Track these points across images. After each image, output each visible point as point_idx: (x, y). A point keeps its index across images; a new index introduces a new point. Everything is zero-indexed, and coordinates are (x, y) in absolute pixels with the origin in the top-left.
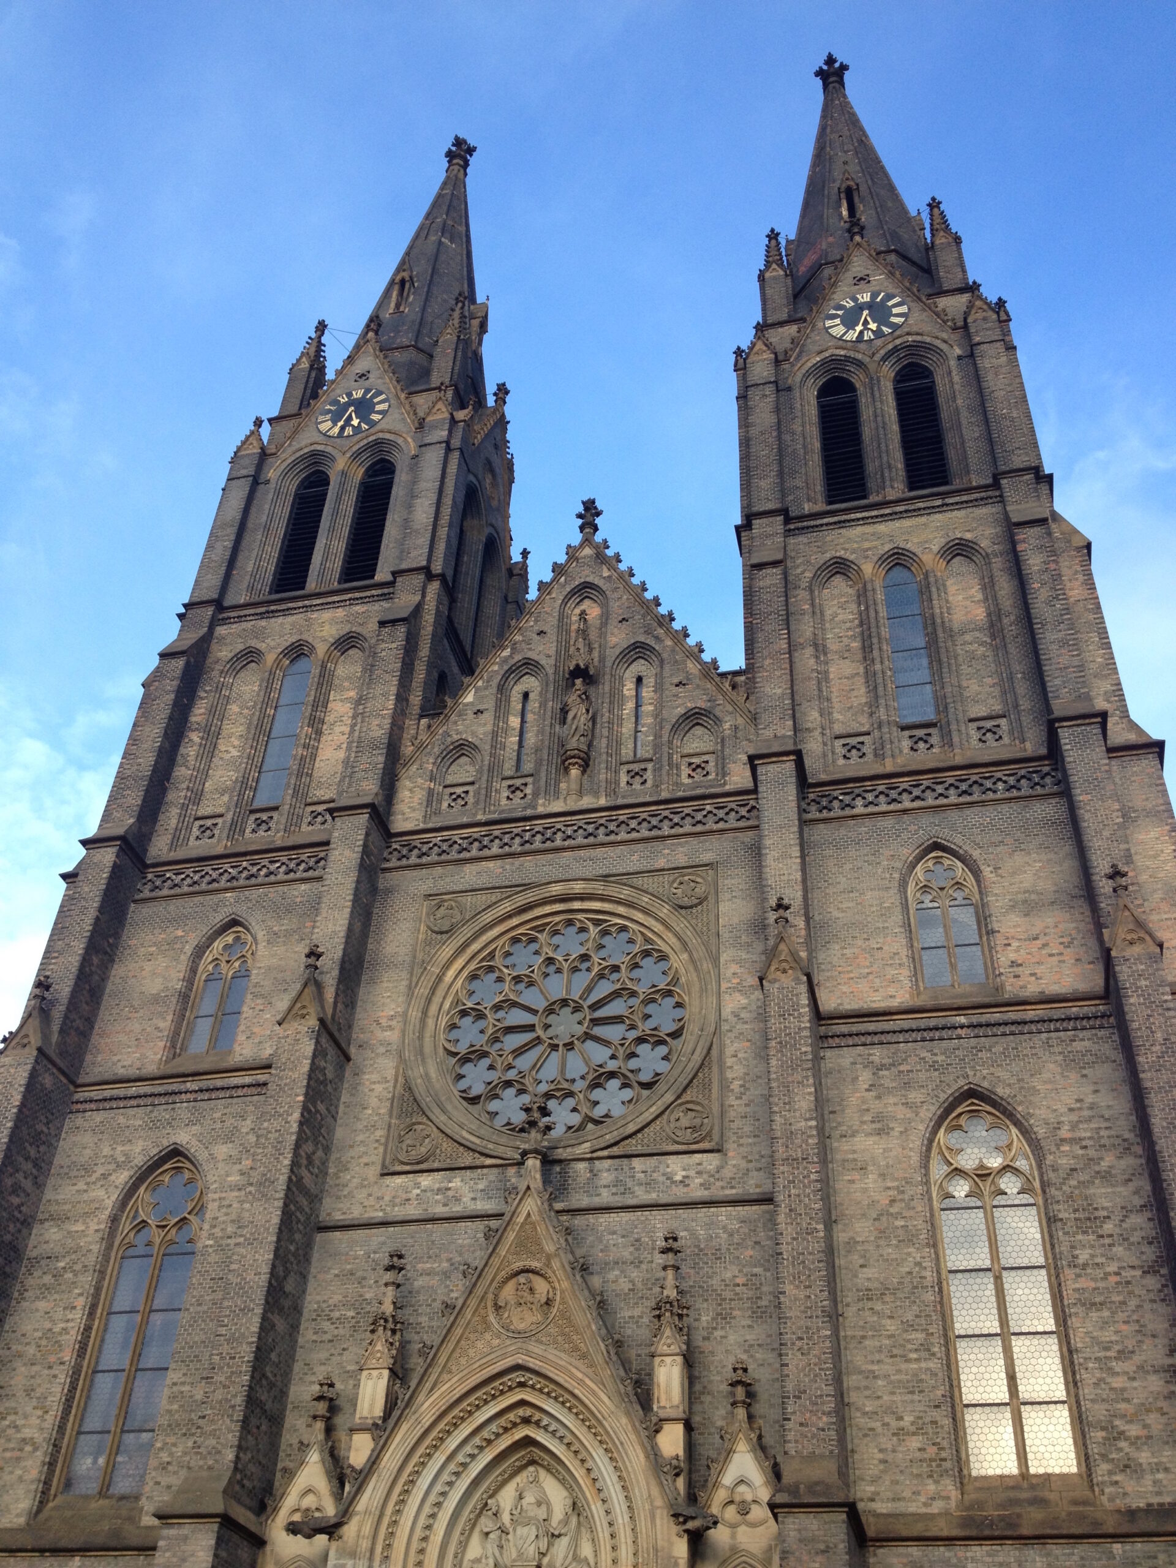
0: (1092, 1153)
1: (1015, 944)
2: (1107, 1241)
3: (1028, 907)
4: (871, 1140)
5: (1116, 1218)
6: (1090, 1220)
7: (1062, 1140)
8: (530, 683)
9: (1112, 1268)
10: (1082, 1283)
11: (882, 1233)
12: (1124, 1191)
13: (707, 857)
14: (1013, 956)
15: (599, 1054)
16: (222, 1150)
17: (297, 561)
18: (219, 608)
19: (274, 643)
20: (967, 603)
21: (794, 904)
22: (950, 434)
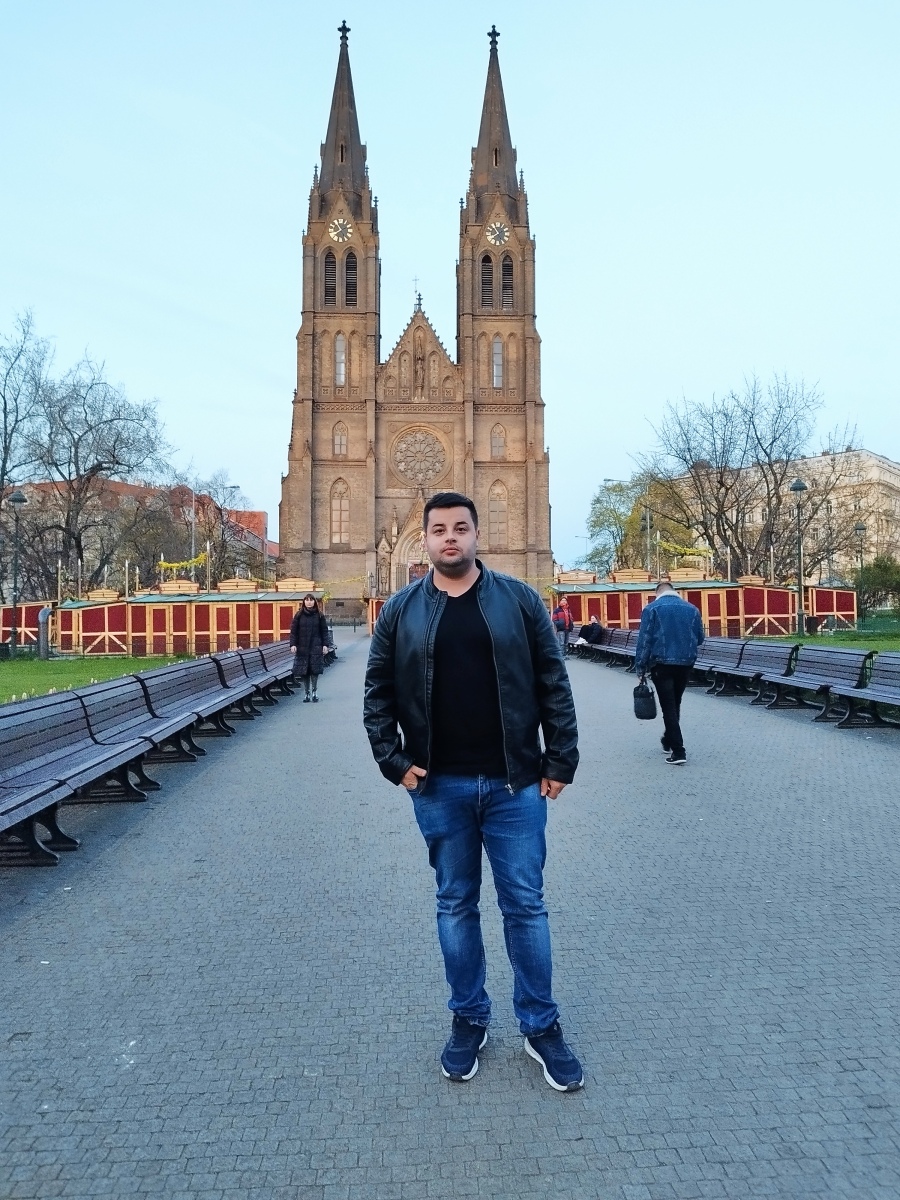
0: (517, 492)
1: (510, 449)
2: (516, 509)
3: (514, 441)
4: (480, 488)
5: (518, 505)
6: (514, 505)
7: (513, 490)
8: (405, 357)
9: (516, 513)
10: (512, 515)
12: (520, 500)
13: (451, 420)
14: (510, 452)
15: (428, 464)
16: (351, 479)
17: (330, 292)
18: (314, 313)
19: (333, 329)
20: (513, 353)
21: (472, 441)
22: (515, 290)
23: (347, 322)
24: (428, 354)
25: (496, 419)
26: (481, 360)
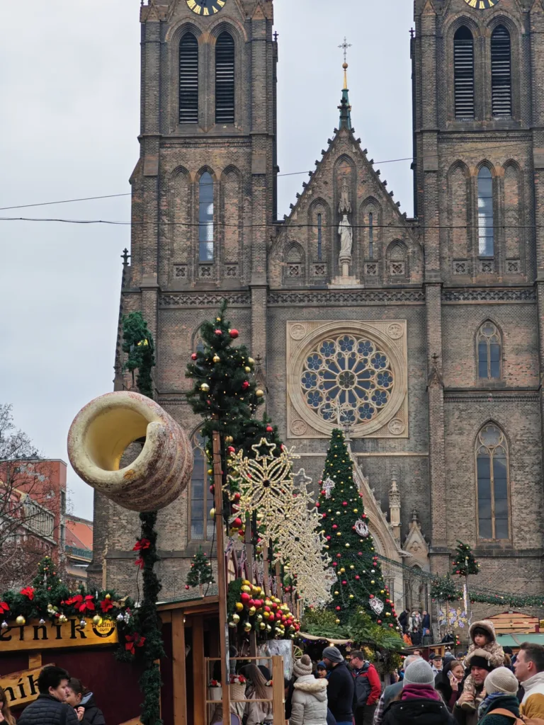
0: (526, 445)
1: (511, 366)
2: (526, 473)
3: (518, 351)
4: (457, 437)
5: (530, 466)
6: (522, 467)
7: (518, 440)
8: (319, 209)
9: (527, 482)
10: (518, 486)
11: (459, 468)
12: (534, 458)
13: (402, 316)
14: (510, 371)
17: (188, 100)
18: (160, 137)
19: (193, 165)
20: (511, 194)
21: (439, 353)
22: (514, 85)
23: (217, 151)
24: (359, 202)
25: (485, 312)
26: (455, 209)
